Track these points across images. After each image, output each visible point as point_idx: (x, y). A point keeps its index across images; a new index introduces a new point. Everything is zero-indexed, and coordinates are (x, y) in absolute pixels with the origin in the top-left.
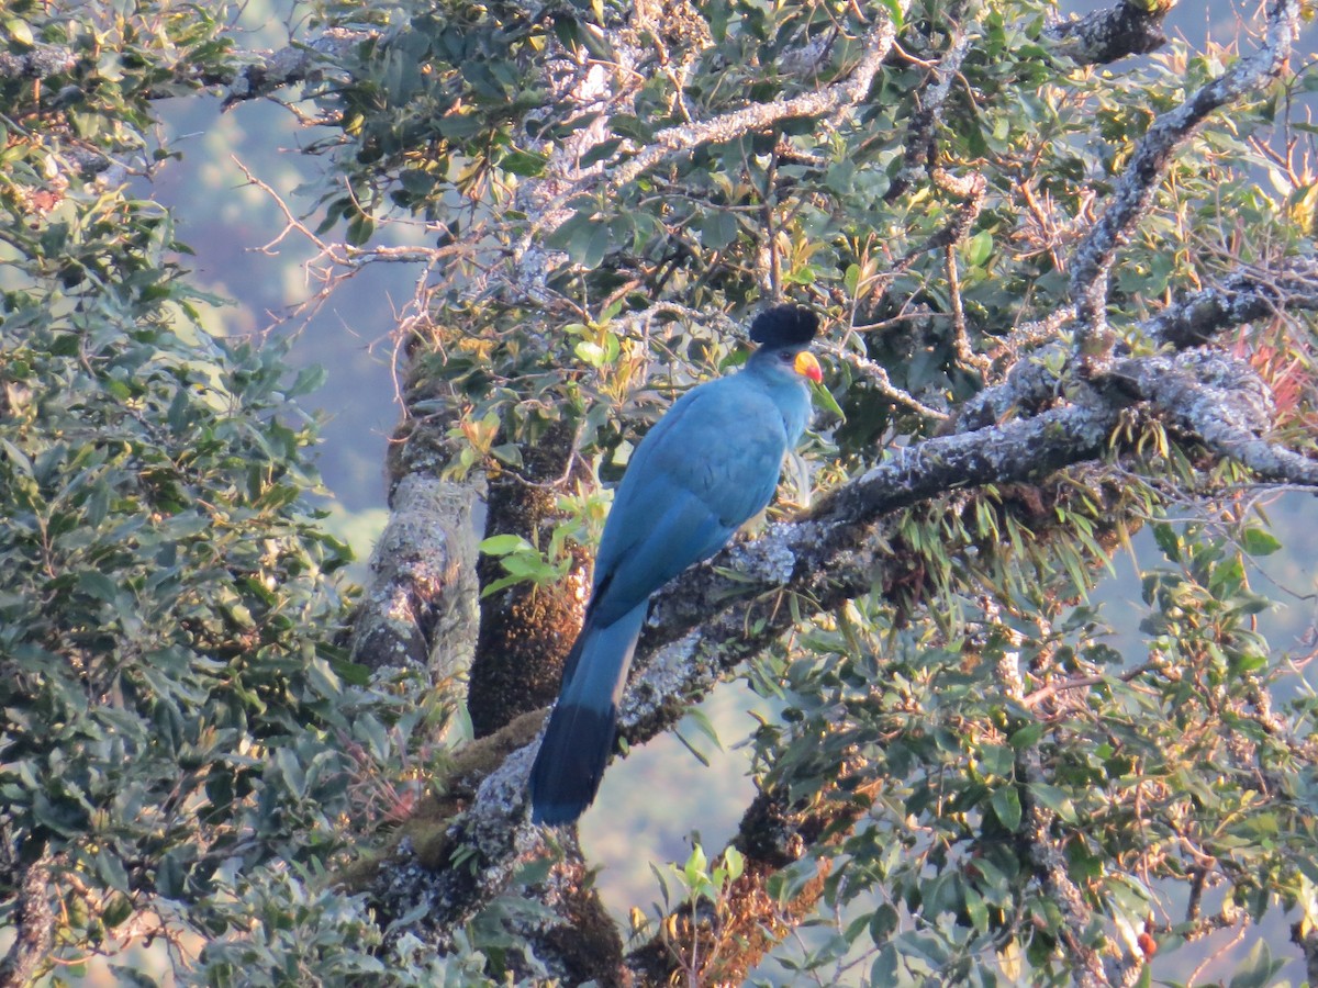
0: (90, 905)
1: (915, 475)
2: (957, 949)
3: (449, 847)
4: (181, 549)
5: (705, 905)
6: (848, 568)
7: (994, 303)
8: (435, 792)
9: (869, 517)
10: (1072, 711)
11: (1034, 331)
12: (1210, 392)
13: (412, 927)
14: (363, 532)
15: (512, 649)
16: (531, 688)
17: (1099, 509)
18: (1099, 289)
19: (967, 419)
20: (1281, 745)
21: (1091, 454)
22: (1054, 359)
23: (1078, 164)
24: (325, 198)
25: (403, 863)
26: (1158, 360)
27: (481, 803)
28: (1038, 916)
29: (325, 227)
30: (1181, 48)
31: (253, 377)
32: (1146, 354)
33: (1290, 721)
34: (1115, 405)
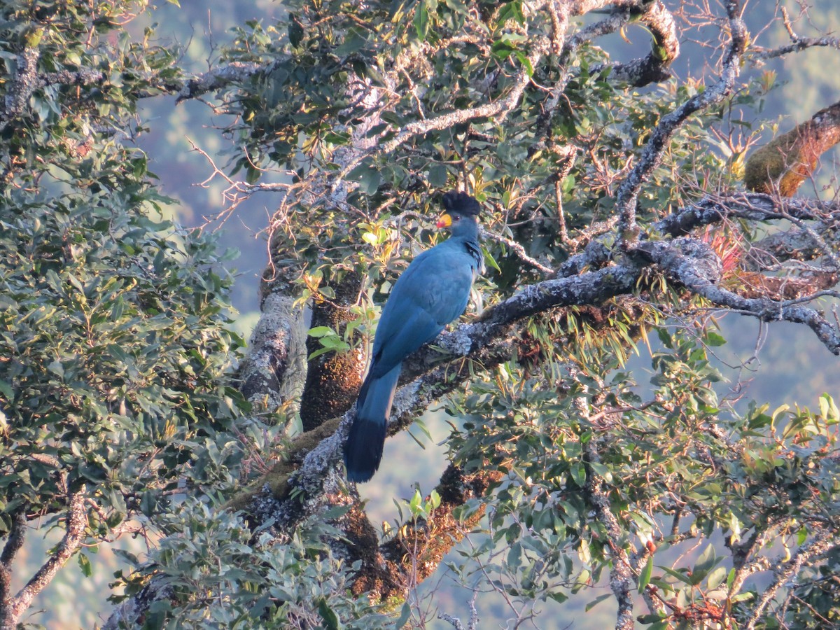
0: (101, 515)
1: (535, 299)
2: (552, 547)
3: (289, 488)
4: (158, 335)
5: (420, 519)
6: (500, 347)
7: (575, 212)
8: (282, 459)
9: (510, 321)
10: (614, 424)
11: (600, 226)
12: (689, 259)
13: (268, 529)
14: (247, 325)
15: (324, 385)
16: (333, 406)
17: (631, 320)
18: (632, 205)
19: (563, 271)
20: (723, 445)
21: (627, 291)
22: (609, 241)
23: (619, 141)
24: (235, 157)
25: (265, 496)
26: (662, 242)
27: (306, 465)
28: (594, 532)
29: (234, 172)
30: (674, 80)
31: (201, 247)
32: (656, 239)
33: (728, 432)
34: (639, 265)
